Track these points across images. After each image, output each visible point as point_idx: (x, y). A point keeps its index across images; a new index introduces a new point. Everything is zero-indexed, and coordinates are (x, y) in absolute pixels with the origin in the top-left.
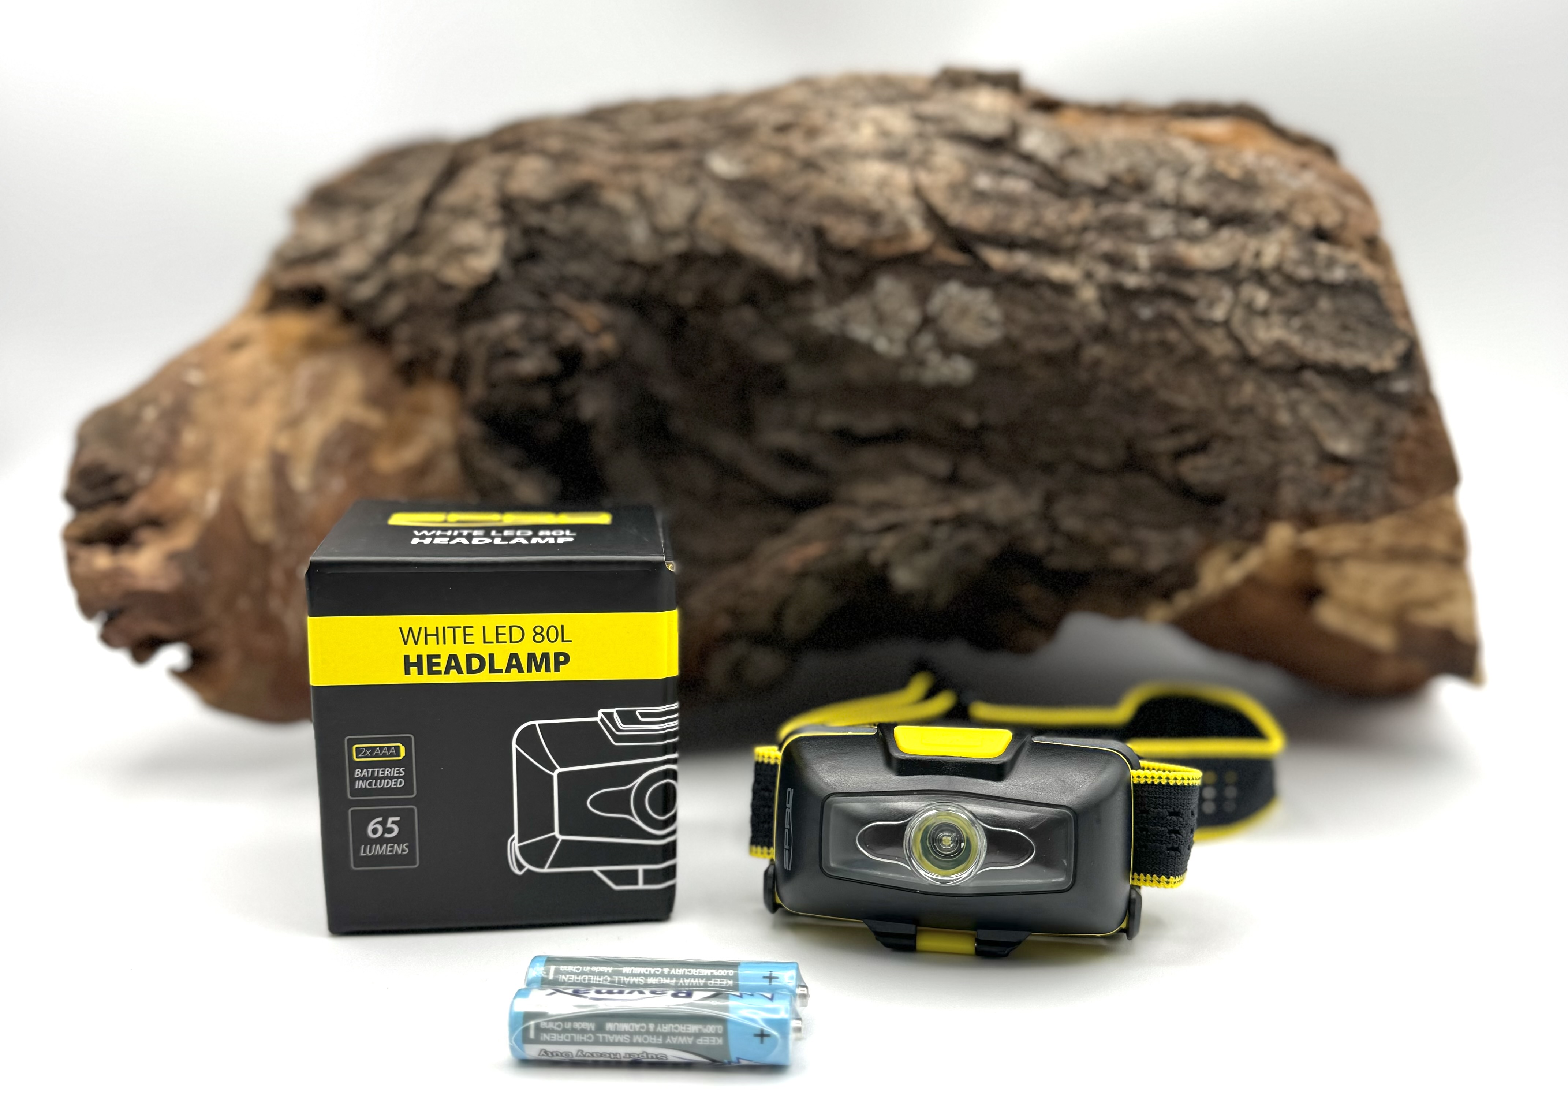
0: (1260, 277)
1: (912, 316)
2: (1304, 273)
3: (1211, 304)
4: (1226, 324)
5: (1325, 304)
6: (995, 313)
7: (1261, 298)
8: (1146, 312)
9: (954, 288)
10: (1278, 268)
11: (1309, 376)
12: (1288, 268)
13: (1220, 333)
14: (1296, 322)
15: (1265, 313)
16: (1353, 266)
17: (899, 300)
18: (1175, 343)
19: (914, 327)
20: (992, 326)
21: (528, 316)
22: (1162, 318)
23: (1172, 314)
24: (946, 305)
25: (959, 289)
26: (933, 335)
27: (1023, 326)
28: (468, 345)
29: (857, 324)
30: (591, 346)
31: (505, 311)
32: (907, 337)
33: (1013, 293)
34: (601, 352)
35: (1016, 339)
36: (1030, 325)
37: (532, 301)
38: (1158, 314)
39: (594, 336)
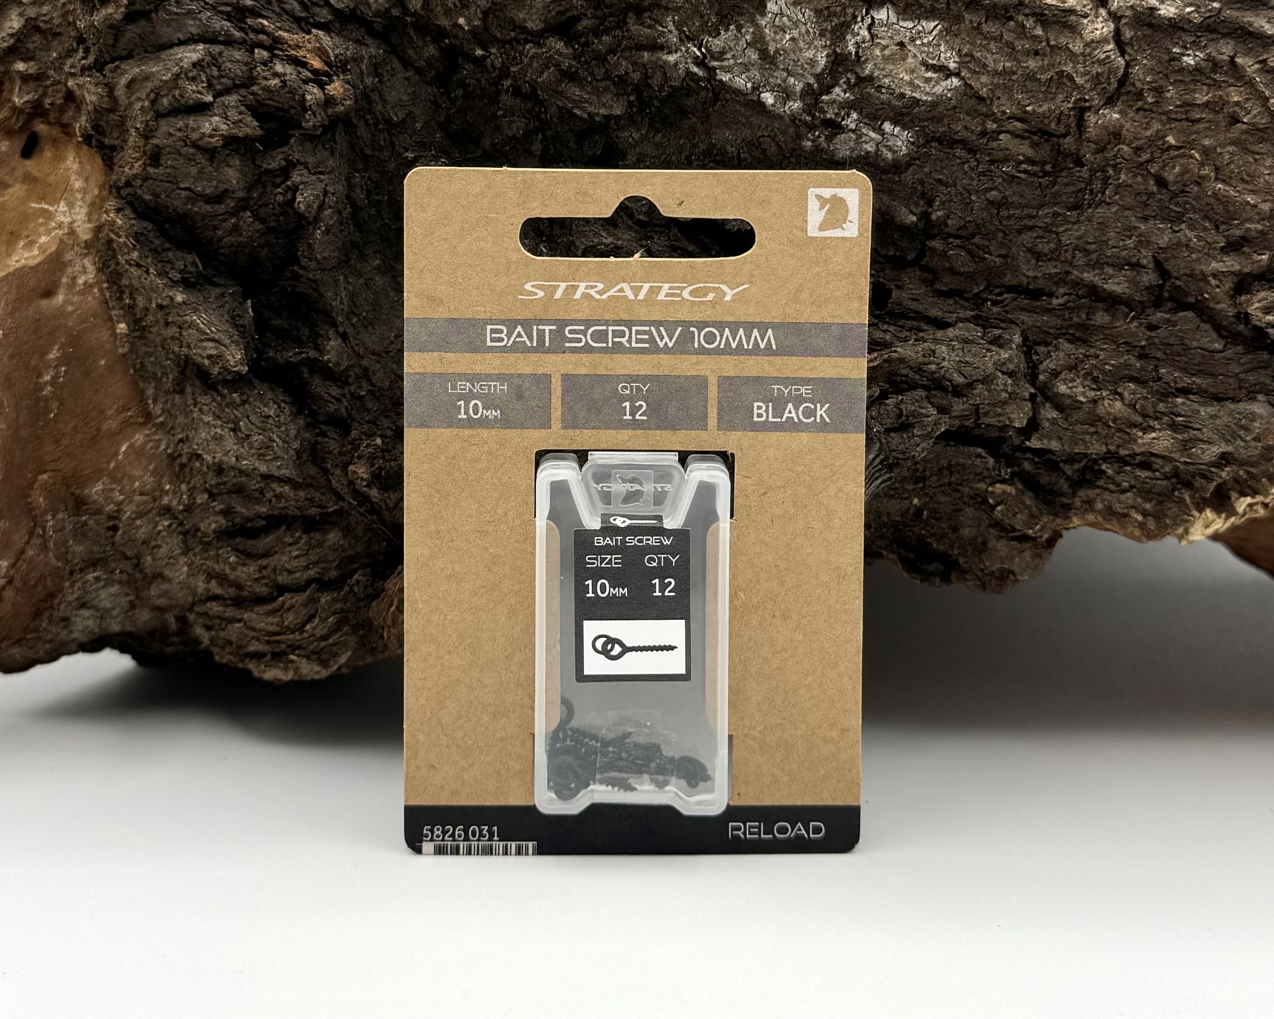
1: (818, 55)
9: (885, 15)
17: (795, 33)
18: (1237, 104)
19: (818, 77)
20: (943, 71)
21: (216, 49)
22: (1215, 65)
23: (1232, 59)
24: (873, 37)
25: (893, 18)
26: (850, 87)
27: (996, 73)
28: (120, 92)
29: (728, 70)
30: (313, 94)
31: (181, 43)
32: (808, 91)
33: (980, 24)
34: (329, 101)
35: (984, 92)
36: (1005, 72)
37: (221, 25)
38: (1209, 59)
39: (319, 79)
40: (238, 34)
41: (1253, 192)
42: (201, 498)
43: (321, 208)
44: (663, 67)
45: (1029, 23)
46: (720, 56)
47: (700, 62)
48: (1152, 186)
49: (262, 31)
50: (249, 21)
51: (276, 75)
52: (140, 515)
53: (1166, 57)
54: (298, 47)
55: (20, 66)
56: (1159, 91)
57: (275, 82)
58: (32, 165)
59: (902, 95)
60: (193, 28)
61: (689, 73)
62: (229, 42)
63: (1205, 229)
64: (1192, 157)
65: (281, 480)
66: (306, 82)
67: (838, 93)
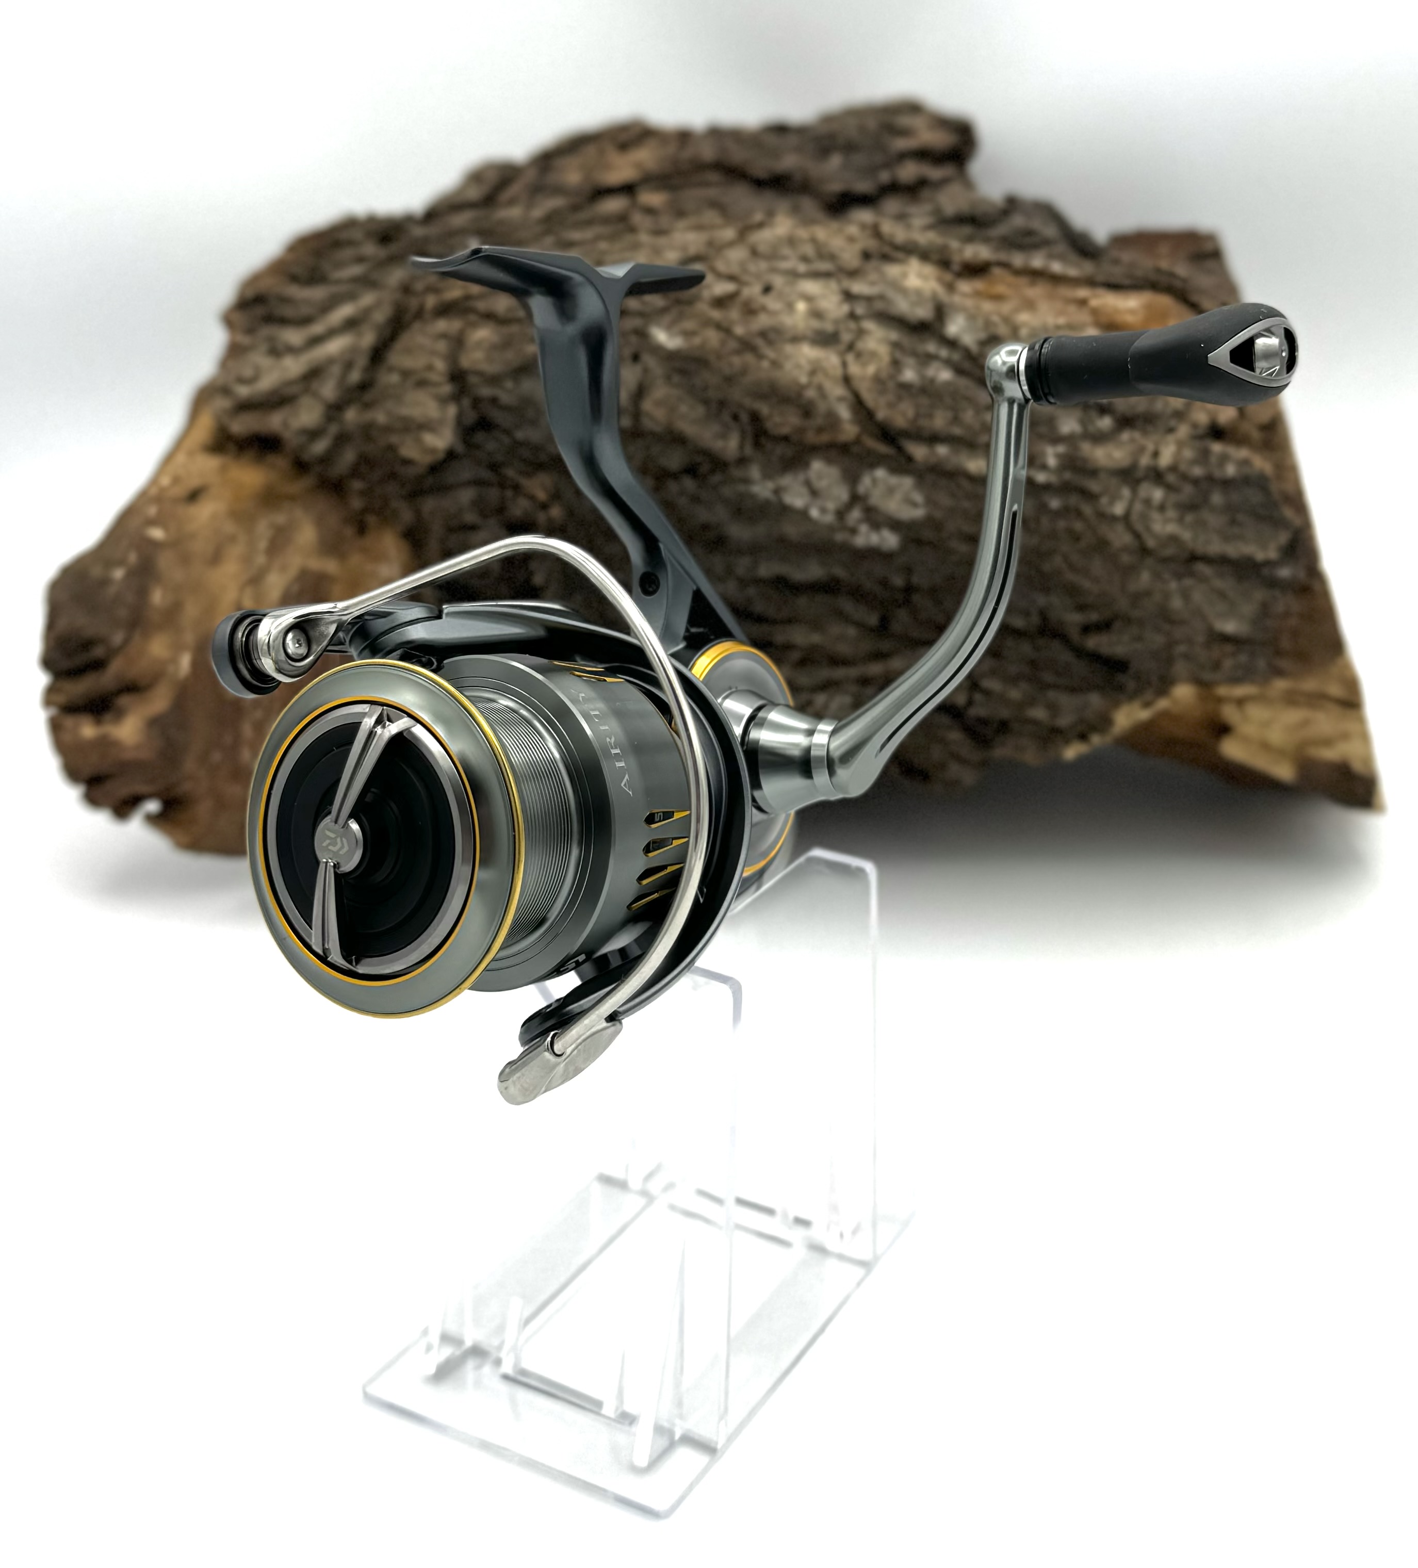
0: (1157, 476)
1: (842, 494)
2: (1197, 471)
3: (1114, 498)
4: (1126, 518)
5: (1217, 498)
6: (918, 497)
7: (1158, 494)
8: (1055, 503)
9: (880, 473)
10: (1173, 468)
11: (1201, 567)
12: (1183, 467)
13: (1120, 528)
14: (1189, 518)
15: (1162, 508)
16: (1245, 462)
17: (829, 480)
18: (1080, 531)
19: (843, 504)
21: (482, 489)
22: (1068, 509)
23: (1077, 506)
24: (874, 485)
25: (886, 474)
26: (862, 511)
27: (947, 509)
28: (424, 515)
29: (791, 497)
31: (460, 487)
32: (838, 511)
33: (936, 481)
35: (939, 518)
38: (1064, 505)
40: (494, 479)
41: (1088, 580)
46: (785, 489)
47: (774, 492)
49: (509, 477)
53: (1043, 504)
54: (530, 487)
55: (356, 485)
58: (363, 541)
59: (892, 516)
60: (467, 477)
61: (767, 498)
62: (490, 484)
63: (1064, 597)
67: (856, 514)
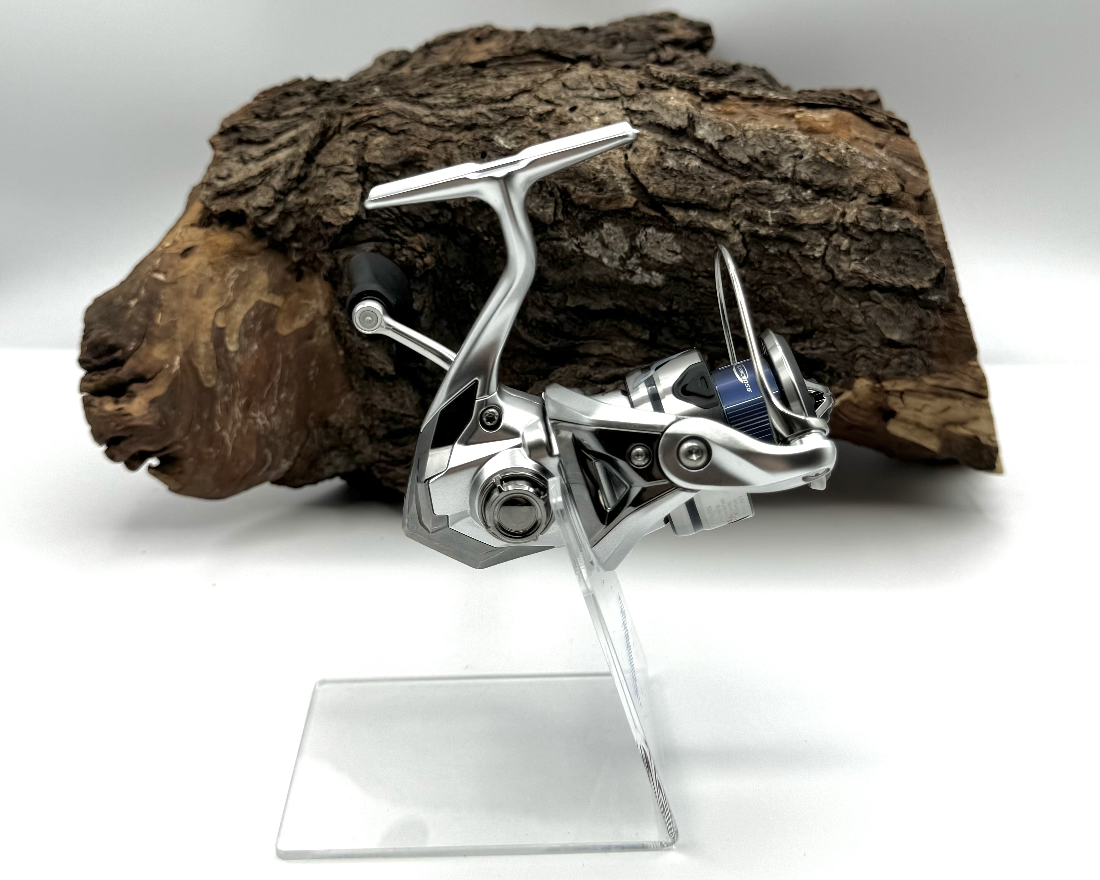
0: (844, 229)
1: (624, 246)
2: (873, 226)
3: (813, 247)
4: (822, 259)
5: (886, 246)
6: (677, 247)
7: (845, 243)
8: (773, 250)
9: (651, 231)
10: (855, 224)
11: (875, 292)
12: (862, 223)
13: (818, 265)
14: (867, 259)
15: (847, 252)
16: (907, 219)
17: (616, 236)
18: (790, 269)
19: (625, 253)
20: (676, 253)
21: (379, 244)
22: (782, 254)
23: (788, 251)
24: (647, 239)
25: (654, 231)
26: (638, 258)
27: (696, 255)
28: (340, 262)
29: (589, 249)
30: (419, 262)
31: (364, 242)
32: (621, 259)
33: (689, 235)
34: (426, 265)
35: (691, 261)
36: (700, 254)
37: (381, 233)
38: (779, 251)
39: (421, 255)
40: (387, 237)
41: (796, 303)
42: (377, 422)
43: (424, 307)
44: (562, 248)
45: (708, 235)
46: (585, 244)
47: (578, 246)
48: (758, 300)
49: (397, 236)
50: (392, 231)
51: (404, 255)
52: (351, 428)
53: (762, 249)
54: (412, 242)
55: (295, 245)
56: (760, 262)
57: (403, 259)
58: (300, 284)
59: (659, 262)
60: (369, 235)
61: (573, 250)
62: (384, 240)
63: (779, 317)
64: (773, 289)
65: (410, 416)
66: (416, 257)
67: (634, 260)
